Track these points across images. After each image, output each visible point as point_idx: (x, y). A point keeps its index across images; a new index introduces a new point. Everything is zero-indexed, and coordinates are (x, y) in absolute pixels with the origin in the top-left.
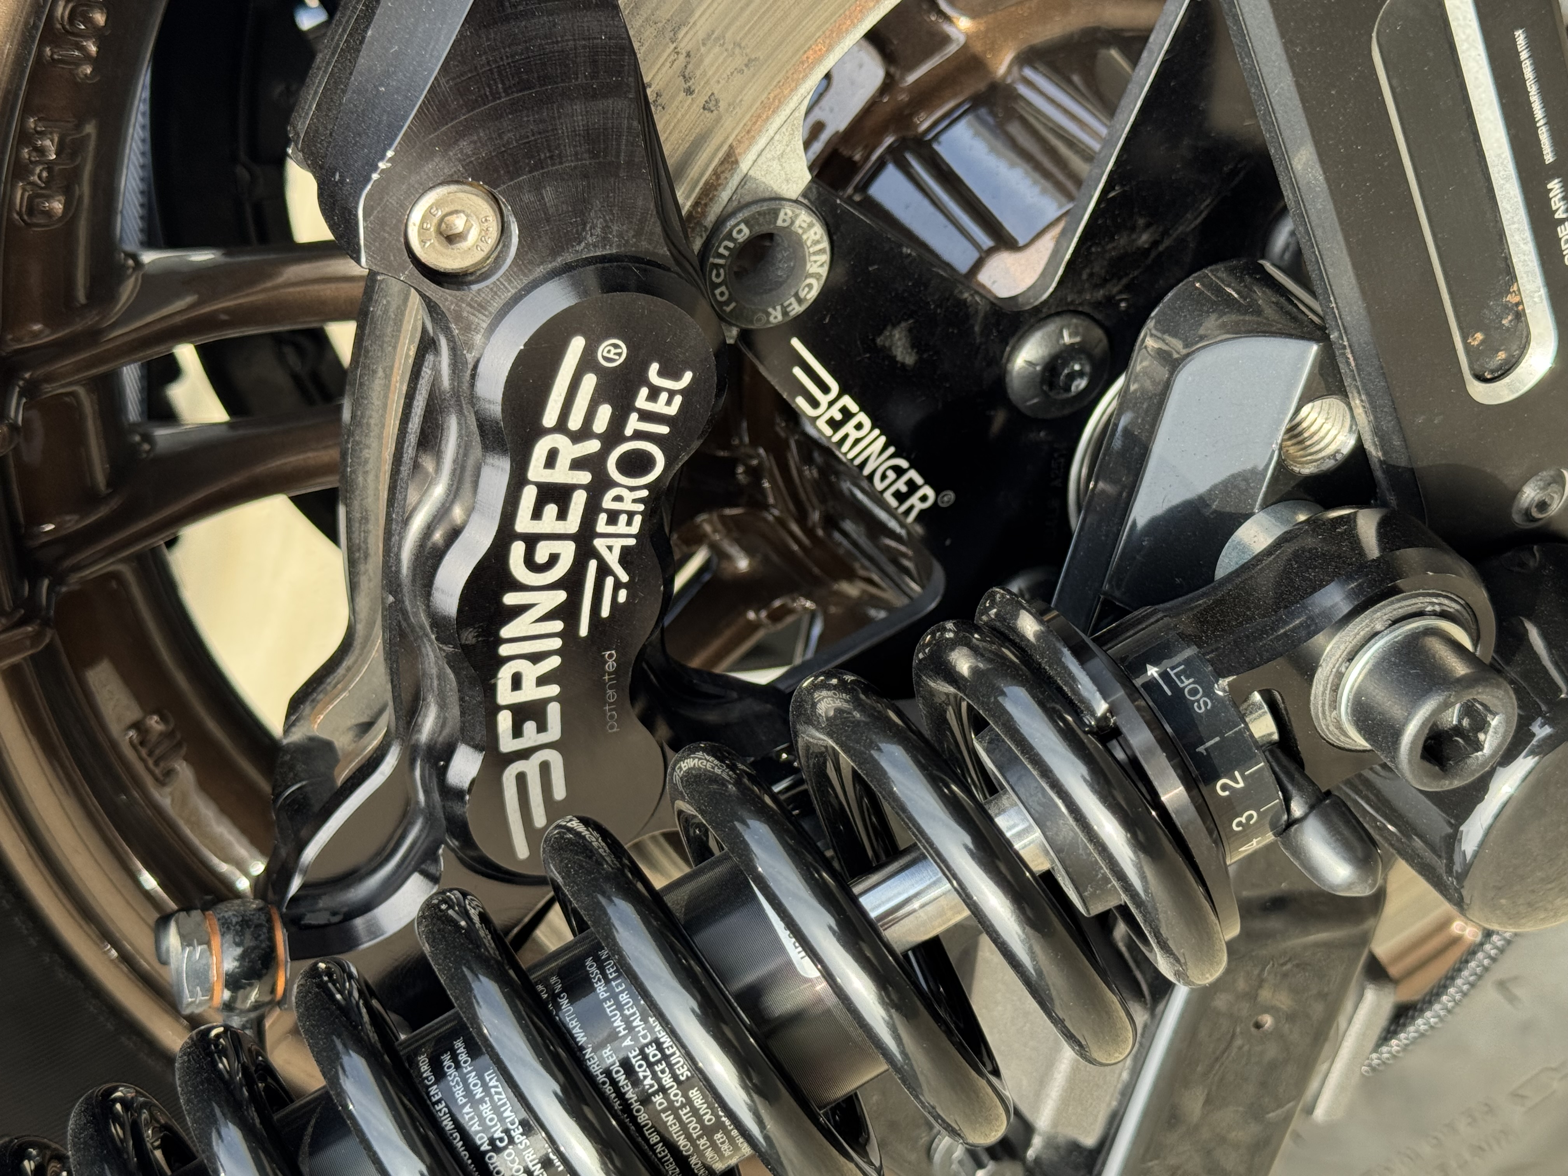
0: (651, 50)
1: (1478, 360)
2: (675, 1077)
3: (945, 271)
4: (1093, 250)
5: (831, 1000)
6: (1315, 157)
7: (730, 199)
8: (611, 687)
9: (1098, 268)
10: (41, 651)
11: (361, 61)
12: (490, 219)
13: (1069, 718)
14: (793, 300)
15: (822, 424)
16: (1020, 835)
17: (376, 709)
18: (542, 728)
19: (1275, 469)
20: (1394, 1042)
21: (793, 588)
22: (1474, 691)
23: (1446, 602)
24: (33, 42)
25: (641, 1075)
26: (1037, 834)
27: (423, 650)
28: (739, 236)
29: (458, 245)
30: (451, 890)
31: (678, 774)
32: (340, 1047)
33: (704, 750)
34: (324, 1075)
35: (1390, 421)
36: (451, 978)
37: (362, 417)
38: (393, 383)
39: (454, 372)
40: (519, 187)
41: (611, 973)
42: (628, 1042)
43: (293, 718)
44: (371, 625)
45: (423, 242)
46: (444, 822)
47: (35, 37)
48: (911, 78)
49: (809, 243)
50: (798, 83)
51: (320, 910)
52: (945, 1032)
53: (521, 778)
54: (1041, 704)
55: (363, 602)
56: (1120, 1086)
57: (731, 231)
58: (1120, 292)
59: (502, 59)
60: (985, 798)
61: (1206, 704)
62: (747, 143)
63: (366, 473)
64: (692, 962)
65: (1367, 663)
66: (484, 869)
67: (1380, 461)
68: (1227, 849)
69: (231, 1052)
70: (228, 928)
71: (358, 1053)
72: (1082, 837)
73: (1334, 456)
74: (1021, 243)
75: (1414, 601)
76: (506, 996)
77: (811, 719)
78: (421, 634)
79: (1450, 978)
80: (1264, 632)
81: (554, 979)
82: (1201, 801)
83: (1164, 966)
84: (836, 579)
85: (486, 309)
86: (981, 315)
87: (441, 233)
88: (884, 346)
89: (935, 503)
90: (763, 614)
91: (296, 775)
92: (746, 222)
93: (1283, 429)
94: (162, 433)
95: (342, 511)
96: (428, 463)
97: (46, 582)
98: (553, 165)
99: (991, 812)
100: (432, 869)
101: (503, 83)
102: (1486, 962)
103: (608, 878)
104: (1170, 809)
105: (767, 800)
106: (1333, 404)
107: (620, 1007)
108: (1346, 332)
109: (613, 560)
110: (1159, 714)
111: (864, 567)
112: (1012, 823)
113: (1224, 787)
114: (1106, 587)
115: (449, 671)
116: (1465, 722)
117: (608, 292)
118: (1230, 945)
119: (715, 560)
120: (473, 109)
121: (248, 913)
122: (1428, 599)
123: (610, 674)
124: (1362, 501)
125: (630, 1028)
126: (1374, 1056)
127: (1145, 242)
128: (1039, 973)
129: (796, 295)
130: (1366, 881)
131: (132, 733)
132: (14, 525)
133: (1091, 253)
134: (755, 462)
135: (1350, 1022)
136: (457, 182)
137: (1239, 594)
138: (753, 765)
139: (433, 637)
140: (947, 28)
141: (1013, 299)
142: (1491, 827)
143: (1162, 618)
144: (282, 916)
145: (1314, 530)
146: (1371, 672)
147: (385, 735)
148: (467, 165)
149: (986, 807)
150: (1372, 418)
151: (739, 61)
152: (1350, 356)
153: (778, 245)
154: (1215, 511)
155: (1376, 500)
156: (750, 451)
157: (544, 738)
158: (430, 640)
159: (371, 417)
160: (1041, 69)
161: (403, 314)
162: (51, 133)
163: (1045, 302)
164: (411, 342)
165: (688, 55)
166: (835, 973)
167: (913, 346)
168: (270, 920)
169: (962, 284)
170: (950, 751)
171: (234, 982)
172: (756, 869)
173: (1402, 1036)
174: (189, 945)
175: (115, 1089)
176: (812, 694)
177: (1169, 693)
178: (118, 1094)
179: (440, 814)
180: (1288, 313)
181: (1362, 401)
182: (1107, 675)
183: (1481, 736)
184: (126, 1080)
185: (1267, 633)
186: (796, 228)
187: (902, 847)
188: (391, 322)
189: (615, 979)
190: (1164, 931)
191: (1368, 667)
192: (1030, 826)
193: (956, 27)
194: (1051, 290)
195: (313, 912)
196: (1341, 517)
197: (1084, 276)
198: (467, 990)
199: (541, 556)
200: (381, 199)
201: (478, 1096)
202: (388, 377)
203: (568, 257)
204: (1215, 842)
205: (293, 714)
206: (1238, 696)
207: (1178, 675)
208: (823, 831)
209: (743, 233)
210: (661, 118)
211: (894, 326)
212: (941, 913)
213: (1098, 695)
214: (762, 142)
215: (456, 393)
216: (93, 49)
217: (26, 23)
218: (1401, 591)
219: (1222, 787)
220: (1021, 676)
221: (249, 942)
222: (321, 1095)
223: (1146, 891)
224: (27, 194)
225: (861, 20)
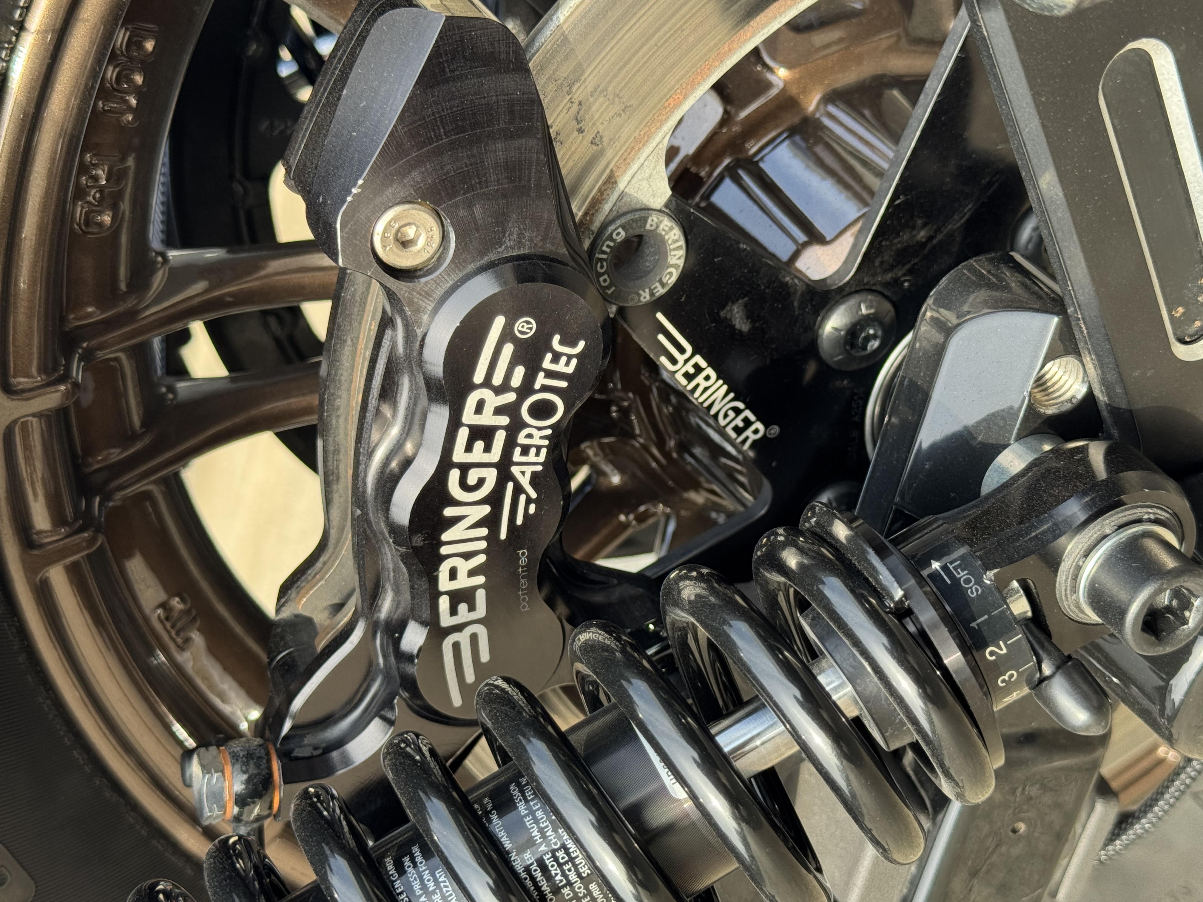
0: (552, 100)
1: (1180, 327)
2: (579, 875)
3: (772, 261)
4: (884, 243)
5: (696, 815)
6: (1056, 179)
7: (611, 210)
8: (523, 577)
9: (887, 257)
10: (95, 551)
11: (338, 113)
12: (434, 229)
13: (873, 601)
14: (658, 284)
15: (679, 377)
16: (836, 689)
17: (345, 592)
18: (472, 608)
19: (1026, 411)
20: (1118, 842)
21: (653, 498)
22: (1181, 580)
23: (1158, 511)
24: (91, 99)
25: (553, 873)
26: (849, 688)
27: (383, 550)
28: (618, 238)
29: (411, 249)
30: (407, 733)
31: (577, 644)
32: (328, 852)
33: (597, 626)
34: (317, 873)
35: (1113, 375)
36: (410, 800)
37: (336, 374)
38: (359, 350)
39: (406, 343)
40: (456, 206)
41: (529, 795)
42: (543, 848)
43: (283, 600)
44: (342, 529)
45: (384, 247)
46: (399, 680)
47: (92, 96)
48: (744, 114)
49: (670, 242)
50: (662, 123)
51: (305, 746)
52: (782, 840)
53: (456, 646)
54: (852, 591)
55: (335, 513)
56: (909, 877)
57: (611, 234)
58: (904, 275)
59: (443, 110)
60: (808, 662)
61: (977, 590)
62: (624, 168)
63: (338, 416)
64: (591, 786)
65: (1099, 558)
66: (427, 714)
67: (1106, 404)
68: (993, 698)
69: (245, 855)
70: (237, 760)
71: (342, 856)
72: (884, 691)
73: (1070, 400)
74: (828, 239)
75: (1134, 511)
76: (452, 813)
77: (677, 603)
78: (381, 538)
79: (1160, 793)
80: (1020, 535)
81: (486, 800)
82: (974, 663)
83: (946, 788)
84: (686, 489)
85: (431, 297)
86: (799, 293)
87: (398, 240)
88: (726, 318)
89: (765, 435)
90: (631, 517)
91: (285, 643)
92: (623, 227)
93: (1032, 381)
94: (182, 385)
95: (320, 443)
96: (386, 410)
97: (97, 500)
98: (481, 188)
99: (815, 671)
100: (389, 715)
101: (444, 128)
102: (1188, 781)
103: (527, 724)
104: (951, 670)
105: (645, 663)
106: (1071, 361)
107: (536, 821)
108: (1080, 309)
109: (525, 482)
110: (941, 598)
111: (708, 481)
112: (829, 680)
113: (992, 653)
114: (897, 499)
115: (402, 565)
116: (1175, 603)
117: (522, 283)
118: (997, 772)
119: (594, 476)
120: (422, 148)
121: (252, 748)
122: (1145, 510)
123: (523, 567)
124: (1093, 435)
125: (544, 836)
126: (1103, 852)
127: (924, 237)
128: (854, 795)
129: (660, 281)
130: (1100, 724)
131: (160, 611)
132: (74, 456)
133: (882, 246)
134: (626, 404)
135: (1084, 827)
136: (410, 202)
137: (1001, 507)
138: (630, 635)
139: (391, 541)
140: (770, 76)
141: (823, 280)
142: (1194, 682)
143: (942, 525)
144: (277, 751)
145: (1057, 458)
146: (1102, 566)
147: (354, 613)
148: (418, 189)
149: (811, 667)
150: (1099, 372)
151: (617, 108)
152: (1083, 326)
153: (646, 243)
154: (980, 443)
155: (1103, 433)
156: (621, 394)
157: (474, 616)
158: (388, 542)
159: (341, 375)
160: (842, 107)
161: (366, 298)
162: (103, 165)
163: (848, 282)
164: (373, 319)
165: (580, 104)
166: (698, 795)
167: (748, 318)
168: (268, 754)
169: (785, 270)
170: (781, 625)
171: (242, 801)
172: (638, 715)
173: (1124, 837)
174: (208, 773)
175: (158, 884)
176: (677, 584)
177: (949, 582)
178: (160, 887)
179: (395, 673)
180: (1034, 293)
181: (1092, 359)
182: (902, 568)
183: (1187, 614)
184: (167, 877)
185: (1022, 536)
186: (660, 230)
187: (745, 699)
188: (357, 304)
189: (532, 800)
190: (947, 763)
191: (1100, 561)
192: (844, 682)
193: (777, 76)
194: (852, 274)
195: (300, 747)
196: (1078, 448)
197: (877, 264)
198: (421, 809)
199: (472, 480)
200: (353, 216)
201: (431, 889)
202: (355, 345)
203: (492, 256)
204: (985, 694)
205: (283, 597)
206: (1001, 585)
207: (955, 568)
208: (684, 685)
209: (621, 235)
210: (560, 150)
211: (733, 303)
212: (777, 749)
213: (896, 584)
214: (635, 167)
215: (408, 357)
216: (133, 102)
217: (86, 85)
218: (1124, 504)
219: (990, 653)
220: (837, 570)
221: (253, 770)
222: (312, 888)
223: (934, 732)
224: (84, 210)
225: (708, 76)
